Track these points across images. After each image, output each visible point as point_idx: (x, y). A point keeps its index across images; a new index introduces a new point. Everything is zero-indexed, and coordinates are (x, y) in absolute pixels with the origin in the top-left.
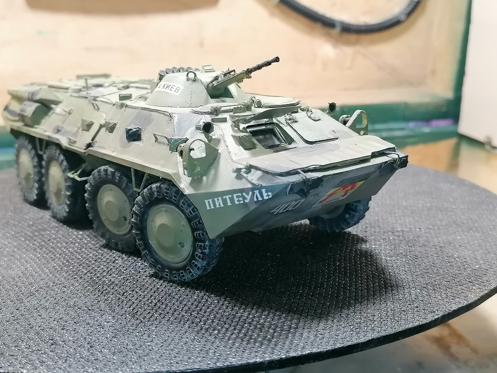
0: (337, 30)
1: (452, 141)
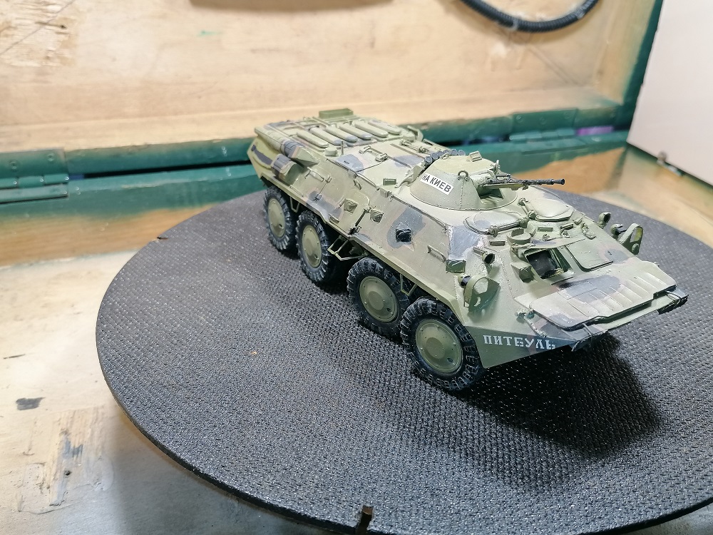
0: (514, 28)
1: (620, 151)
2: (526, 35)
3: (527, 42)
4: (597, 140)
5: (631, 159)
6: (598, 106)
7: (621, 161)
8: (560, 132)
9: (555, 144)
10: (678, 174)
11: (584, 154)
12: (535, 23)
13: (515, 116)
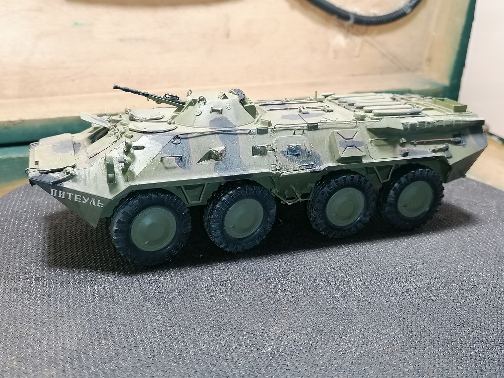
0: (351, 22)
2: (363, 28)
10: (501, 143)
12: (369, 17)
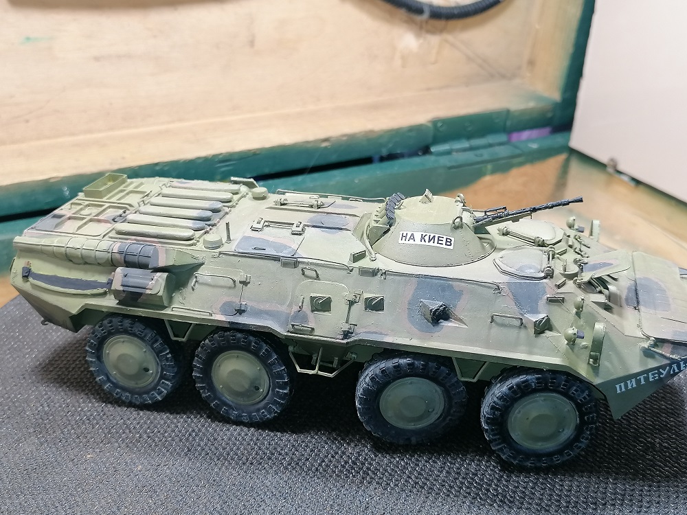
0: (426, 16)
1: (562, 157)
2: (440, 23)
3: (441, 31)
4: (534, 146)
5: (575, 167)
6: (531, 104)
7: (564, 170)
8: (490, 139)
9: (486, 154)
10: (632, 184)
11: (521, 164)
12: (450, 8)
13: (435, 122)
